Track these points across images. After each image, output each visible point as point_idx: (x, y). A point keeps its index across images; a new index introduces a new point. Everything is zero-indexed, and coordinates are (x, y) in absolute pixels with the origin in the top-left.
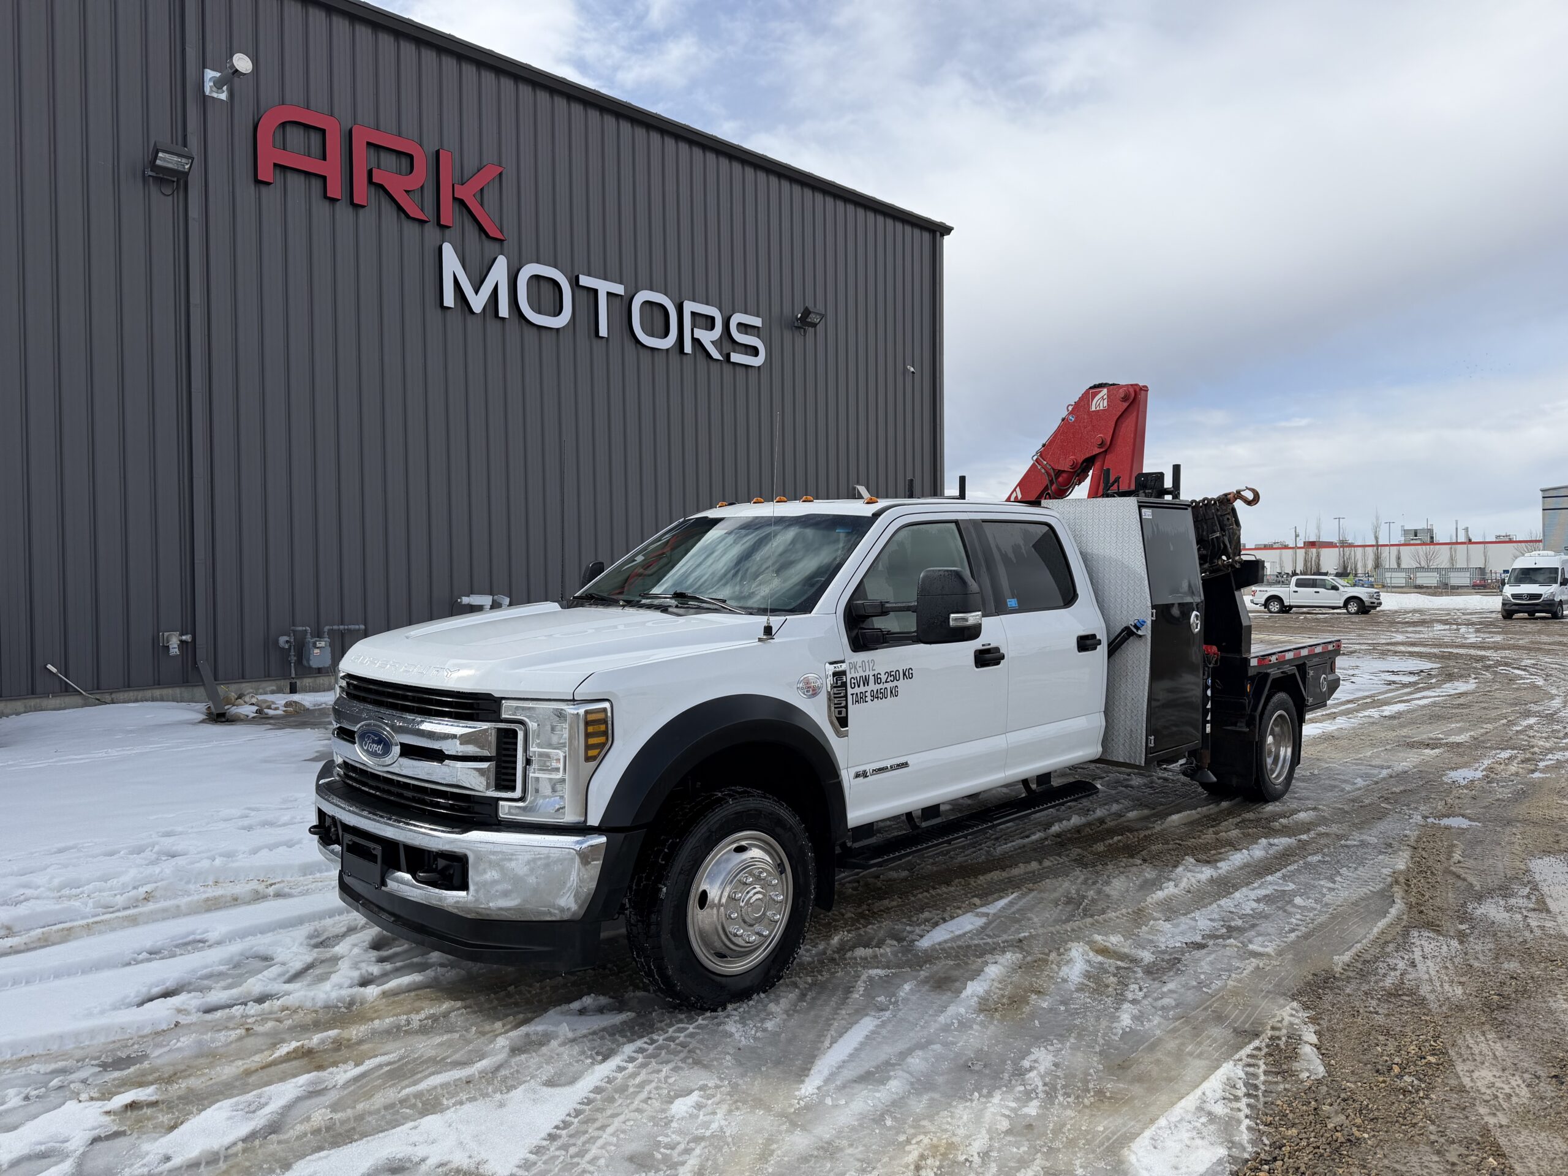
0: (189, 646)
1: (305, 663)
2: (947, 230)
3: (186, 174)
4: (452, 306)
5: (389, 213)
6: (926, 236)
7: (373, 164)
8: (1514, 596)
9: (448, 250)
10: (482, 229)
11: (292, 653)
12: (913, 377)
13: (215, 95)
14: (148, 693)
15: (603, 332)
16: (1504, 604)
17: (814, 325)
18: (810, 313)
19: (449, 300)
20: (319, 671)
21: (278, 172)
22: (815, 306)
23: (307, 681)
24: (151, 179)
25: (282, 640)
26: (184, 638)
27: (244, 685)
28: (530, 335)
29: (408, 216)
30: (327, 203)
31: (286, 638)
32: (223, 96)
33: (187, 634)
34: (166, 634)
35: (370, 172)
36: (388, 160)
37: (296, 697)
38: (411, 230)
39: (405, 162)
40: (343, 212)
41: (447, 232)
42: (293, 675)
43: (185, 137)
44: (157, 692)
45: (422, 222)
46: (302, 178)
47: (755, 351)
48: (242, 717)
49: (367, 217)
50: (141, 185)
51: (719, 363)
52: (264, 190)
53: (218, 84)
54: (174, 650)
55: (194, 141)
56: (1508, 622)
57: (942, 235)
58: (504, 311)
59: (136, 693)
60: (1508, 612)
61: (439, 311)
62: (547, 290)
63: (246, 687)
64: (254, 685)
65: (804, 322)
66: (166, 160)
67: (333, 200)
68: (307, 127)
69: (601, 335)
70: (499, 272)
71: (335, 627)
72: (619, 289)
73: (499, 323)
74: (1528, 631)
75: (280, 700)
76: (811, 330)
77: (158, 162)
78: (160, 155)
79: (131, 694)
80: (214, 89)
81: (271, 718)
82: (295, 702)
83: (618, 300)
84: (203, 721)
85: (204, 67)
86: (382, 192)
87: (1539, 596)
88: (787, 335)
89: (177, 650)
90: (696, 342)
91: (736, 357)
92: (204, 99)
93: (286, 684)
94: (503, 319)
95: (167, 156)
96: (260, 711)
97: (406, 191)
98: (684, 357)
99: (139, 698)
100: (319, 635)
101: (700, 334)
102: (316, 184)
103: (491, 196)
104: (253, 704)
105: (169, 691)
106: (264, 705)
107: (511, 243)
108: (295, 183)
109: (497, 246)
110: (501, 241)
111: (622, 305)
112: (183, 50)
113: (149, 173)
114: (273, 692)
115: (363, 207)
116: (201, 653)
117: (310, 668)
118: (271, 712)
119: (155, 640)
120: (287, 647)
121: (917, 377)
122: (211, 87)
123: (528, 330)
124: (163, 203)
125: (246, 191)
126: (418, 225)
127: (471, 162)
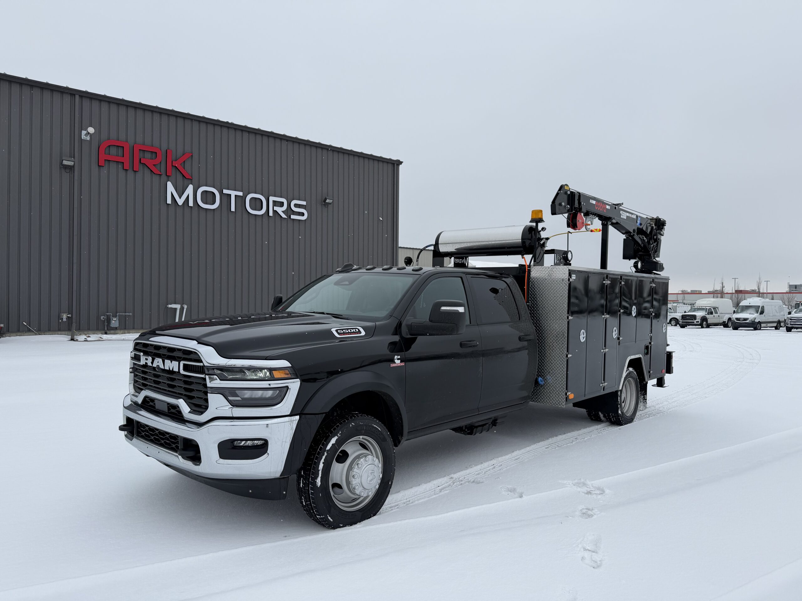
0: (71, 318)
2: (401, 163)
3: (73, 167)
5: (147, 172)
6: (390, 165)
10: (183, 175)
11: (106, 322)
12: (383, 222)
13: (85, 139)
14: (57, 332)
18: (327, 199)
20: (116, 329)
23: (112, 332)
25: (102, 317)
27: (88, 332)
28: (202, 212)
29: (154, 173)
30: (124, 172)
32: (88, 139)
33: (70, 314)
34: (63, 314)
38: (156, 178)
39: (154, 155)
40: (130, 174)
41: (170, 178)
42: (106, 329)
43: (74, 154)
44: (60, 333)
46: (115, 164)
49: (139, 175)
50: (59, 170)
52: (101, 168)
57: (398, 165)
61: (166, 205)
64: (92, 333)
65: (325, 203)
71: (121, 314)
73: (190, 208)
78: (64, 161)
79: (50, 333)
82: (101, 337)
85: (82, 130)
89: (65, 319)
92: (81, 140)
93: (104, 332)
95: (67, 161)
96: (86, 339)
98: (270, 217)
99: (53, 333)
100: (116, 316)
105: (64, 333)
107: (195, 180)
108: (113, 166)
113: (60, 167)
114: (98, 335)
115: (138, 171)
116: (74, 321)
117: (112, 326)
118: (89, 339)
119: (59, 316)
120: (103, 320)
122: (84, 136)
124: (66, 176)
125: (95, 169)
126: (158, 176)
127: (180, 152)
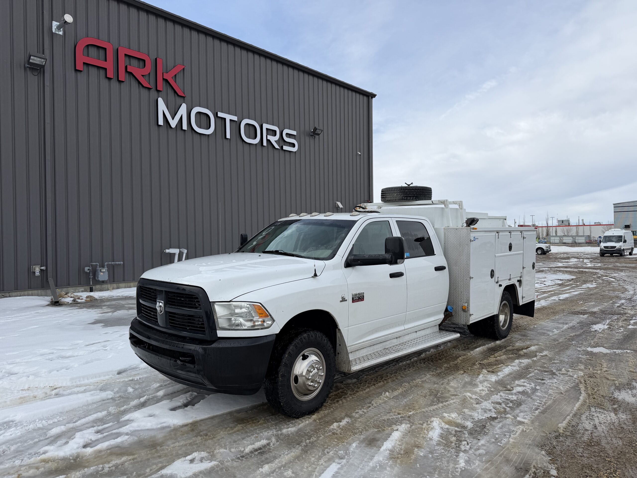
0: (45, 272)
1: (96, 278)
2: (374, 96)
3: (43, 67)
4: (162, 125)
5: (134, 84)
6: (365, 98)
7: (127, 63)
8: (605, 247)
9: (160, 100)
10: (175, 92)
11: (91, 274)
12: (360, 157)
13: (57, 33)
14: (26, 293)
15: (228, 136)
16: (600, 250)
17: (319, 134)
18: (317, 129)
19: (161, 122)
20: (103, 282)
21: (85, 66)
22: (319, 126)
23: (98, 287)
24: (28, 68)
25: (86, 269)
26: (42, 268)
27: (69, 288)
28: (196, 137)
29: (143, 86)
30: (107, 81)
31: (88, 268)
32: (61, 33)
33: (43, 266)
34: (34, 266)
35: (126, 67)
36: (134, 63)
37: (92, 294)
38: (144, 92)
39: (141, 63)
40: (114, 83)
41: (160, 93)
42: (91, 284)
43: (43, 50)
44: (30, 292)
46: (96, 69)
47: (293, 145)
48: (66, 303)
49: (125, 86)
50: (23, 71)
51: (278, 150)
53: (59, 28)
54: (37, 273)
55: (47, 52)
56: (603, 258)
57: (372, 98)
58: (185, 127)
59: (20, 292)
60: (603, 253)
61: (157, 127)
62: (204, 118)
63: (71, 289)
64: (74, 288)
65: (314, 133)
66: (35, 60)
67: (110, 79)
68: (98, 47)
69: (227, 137)
70: (183, 110)
71: (110, 263)
72: (235, 118)
73: (183, 132)
74: (612, 261)
75: (84, 295)
76: (317, 137)
77: (31, 61)
78: (32, 57)
79: (18, 293)
80: (57, 30)
81: (79, 303)
82: (91, 296)
83: (235, 123)
84: (48, 305)
85: (52, 20)
86: (131, 75)
87: (615, 247)
88: (307, 139)
89: (39, 273)
90: (268, 141)
91: (285, 148)
92: (52, 35)
93: (88, 288)
94: (185, 130)
95: (35, 58)
96: (74, 301)
97: (142, 76)
98: (263, 147)
99: (22, 294)
100: (103, 267)
101: (270, 137)
102: (102, 72)
103: (179, 79)
104: (72, 297)
105: (36, 292)
106: (76, 298)
107: (188, 98)
108: (93, 71)
109: (182, 99)
110: (185, 97)
111: (236, 125)
112: (43, 12)
113: (27, 65)
114: (82, 291)
115: (123, 82)
116: (50, 274)
117: (99, 281)
118: (79, 301)
119: (29, 269)
120: (88, 271)
121: (362, 156)
122: (55, 29)
123: (196, 136)
124: (33, 79)
125: (71, 73)
126: (148, 90)
127: (170, 64)
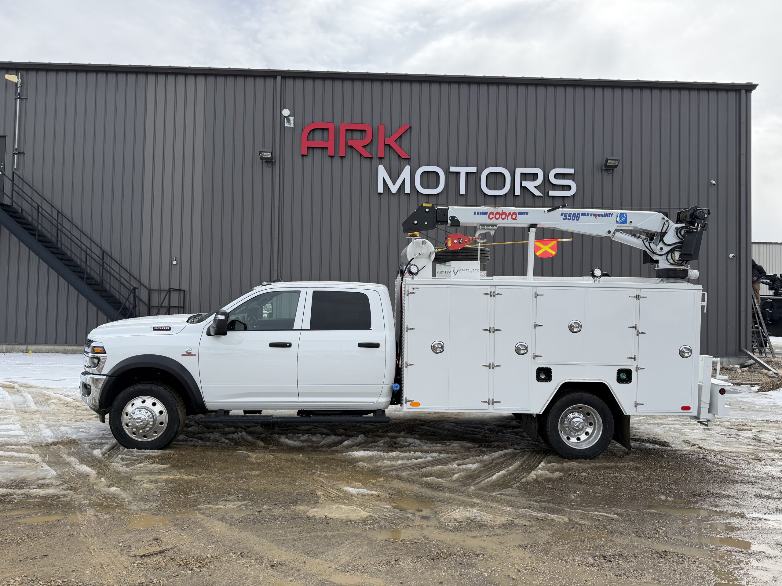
3: (273, 158)
4: (383, 192)
5: (356, 157)
7: (348, 138)
9: (381, 168)
10: (399, 156)
12: (717, 187)
15: (462, 191)
17: (615, 167)
19: (380, 190)
21: (309, 150)
22: (622, 155)
24: (265, 162)
29: (365, 158)
30: (330, 158)
35: (347, 142)
36: (356, 135)
38: (366, 163)
39: (363, 134)
40: (337, 160)
41: (383, 160)
45: (371, 158)
46: (320, 151)
47: (569, 187)
49: (347, 161)
51: (540, 198)
52: (305, 157)
57: (750, 91)
58: (407, 190)
61: (376, 195)
62: (433, 177)
66: (264, 155)
67: (332, 157)
68: (322, 129)
69: (461, 194)
70: (406, 173)
72: (474, 169)
73: (405, 196)
77: (261, 156)
78: (262, 153)
80: (288, 123)
83: (474, 175)
86: (352, 149)
90: (524, 189)
91: (552, 193)
94: (407, 194)
95: (264, 153)
97: (363, 146)
98: (516, 197)
101: (525, 184)
102: (326, 151)
103: (405, 139)
107: (414, 159)
108: (318, 153)
109: (407, 161)
110: (409, 159)
111: (476, 177)
113: (263, 160)
115: (345, 157)
121: (722, 186)
123: (420, 198)
125: (298, 160)
126: (369, 160)
127: (395, 125)
